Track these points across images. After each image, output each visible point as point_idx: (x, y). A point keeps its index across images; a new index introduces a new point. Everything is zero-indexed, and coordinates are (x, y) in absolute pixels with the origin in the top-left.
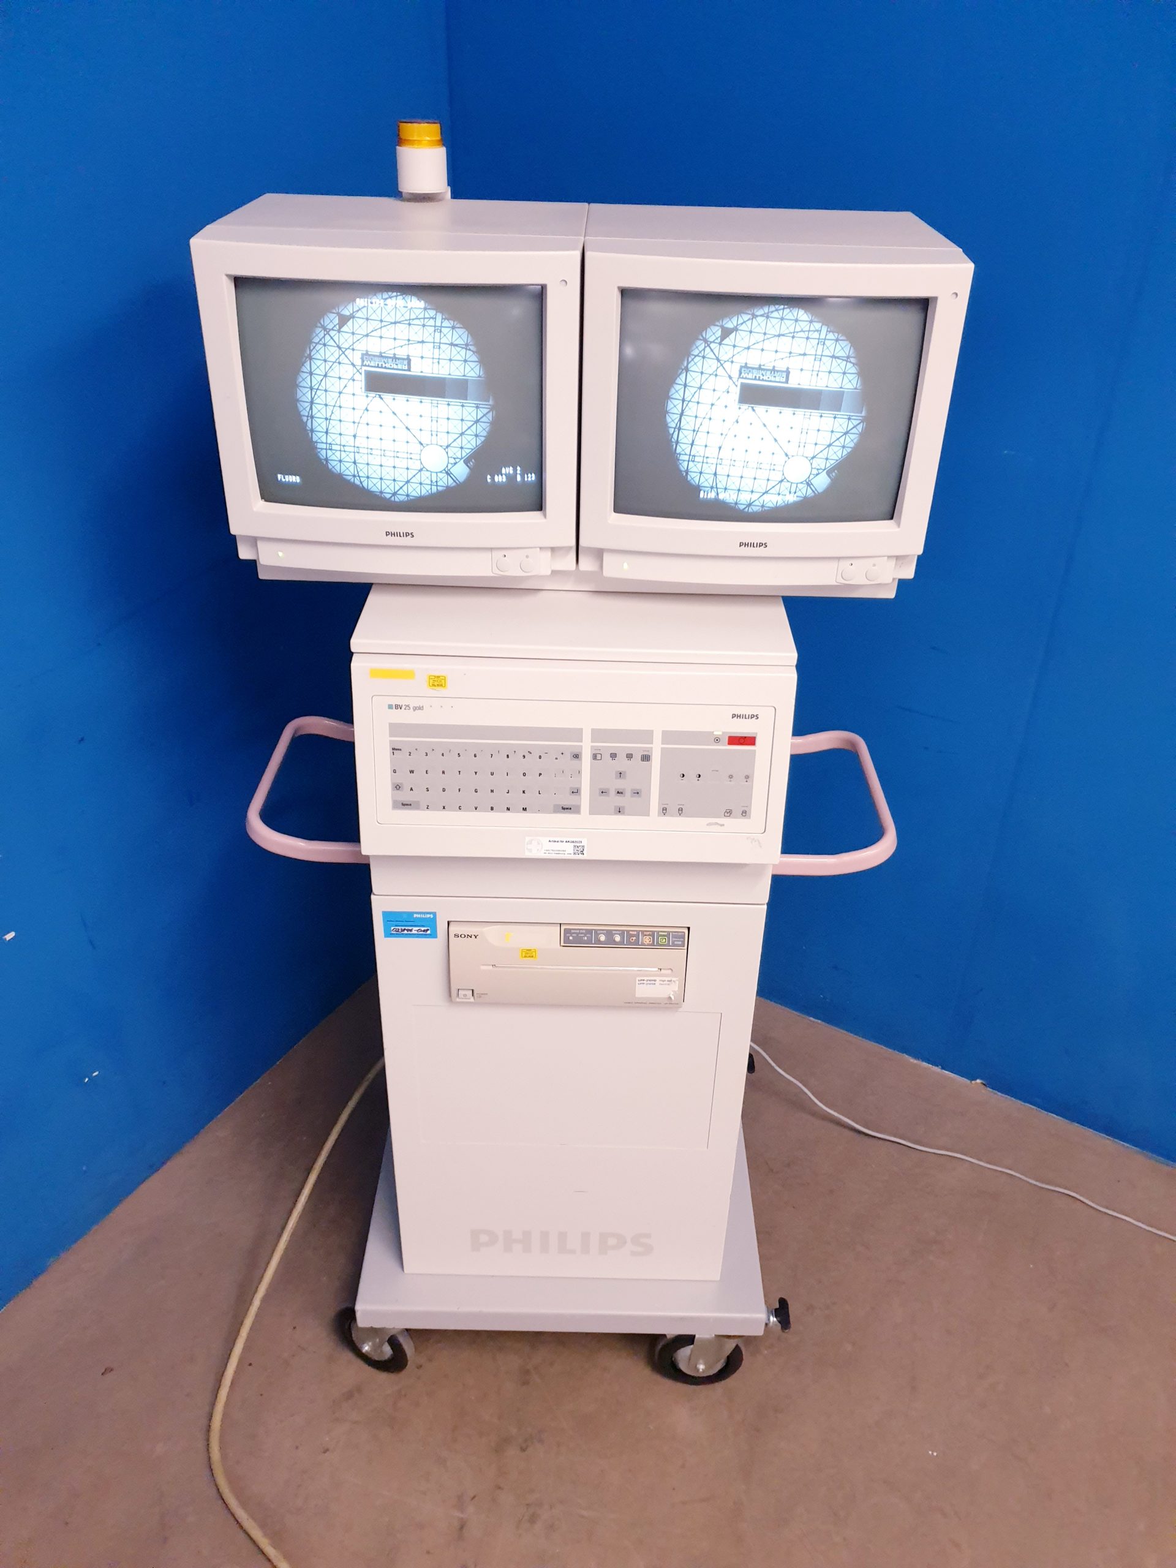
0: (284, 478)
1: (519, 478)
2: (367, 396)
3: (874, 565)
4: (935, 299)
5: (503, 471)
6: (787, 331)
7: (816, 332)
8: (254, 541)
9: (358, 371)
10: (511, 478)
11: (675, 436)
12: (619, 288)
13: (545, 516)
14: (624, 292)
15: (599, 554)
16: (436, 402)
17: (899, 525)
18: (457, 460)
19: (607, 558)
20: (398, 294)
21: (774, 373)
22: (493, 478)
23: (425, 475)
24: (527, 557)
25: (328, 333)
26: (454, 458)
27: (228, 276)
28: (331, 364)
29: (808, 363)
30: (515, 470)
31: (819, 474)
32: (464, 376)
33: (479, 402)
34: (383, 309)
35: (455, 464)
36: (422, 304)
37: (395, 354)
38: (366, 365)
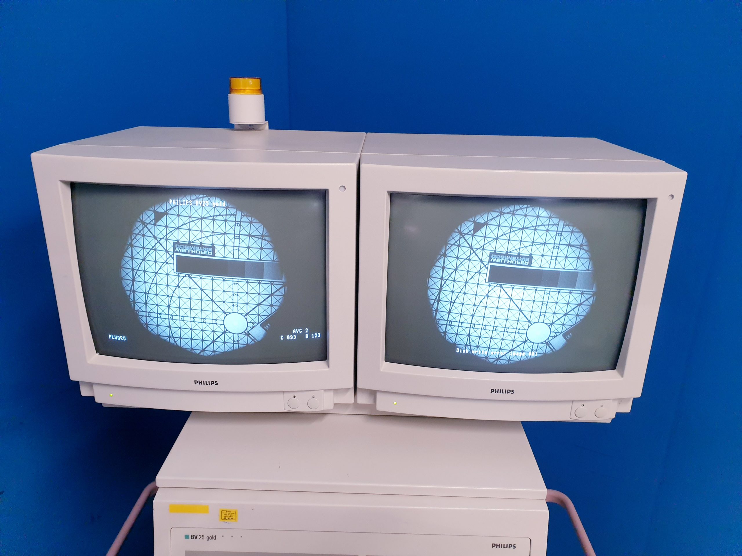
0: (114, 338)
1: (307, 336)
2: (179, 276)
3: (602, 406)
4: (655, 200)
5: (294, 332)
6: (530, 225)
7: (555, 226)
8: (91, 385)
9: (171, 256)
10: (300, 336)
11: (435, 306)
12: (388, 192)
13: (328, 366)
14: (392, 195)
15: (373, 393)
16: (237, 280)
17: (622, 375)
18: (255, 324)
19: (379, 396)
20: (204, 196)
21: (519, 259)
22: (285, 337)
23: (228, 336)
24: (313, 397)
25: (146, 226)
26: (253, 323)
27: (65, 182)
28: (148, 250)
29: (547, 250)
30: (304, 331)
31: (557, 336)
32: (260, 260)
33: (273, 280)
34: (191, 206)
35: (253, 327)
36: (224, 204)
37: (201, 243)
38: (177, 252)
